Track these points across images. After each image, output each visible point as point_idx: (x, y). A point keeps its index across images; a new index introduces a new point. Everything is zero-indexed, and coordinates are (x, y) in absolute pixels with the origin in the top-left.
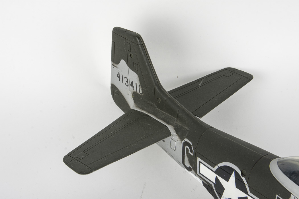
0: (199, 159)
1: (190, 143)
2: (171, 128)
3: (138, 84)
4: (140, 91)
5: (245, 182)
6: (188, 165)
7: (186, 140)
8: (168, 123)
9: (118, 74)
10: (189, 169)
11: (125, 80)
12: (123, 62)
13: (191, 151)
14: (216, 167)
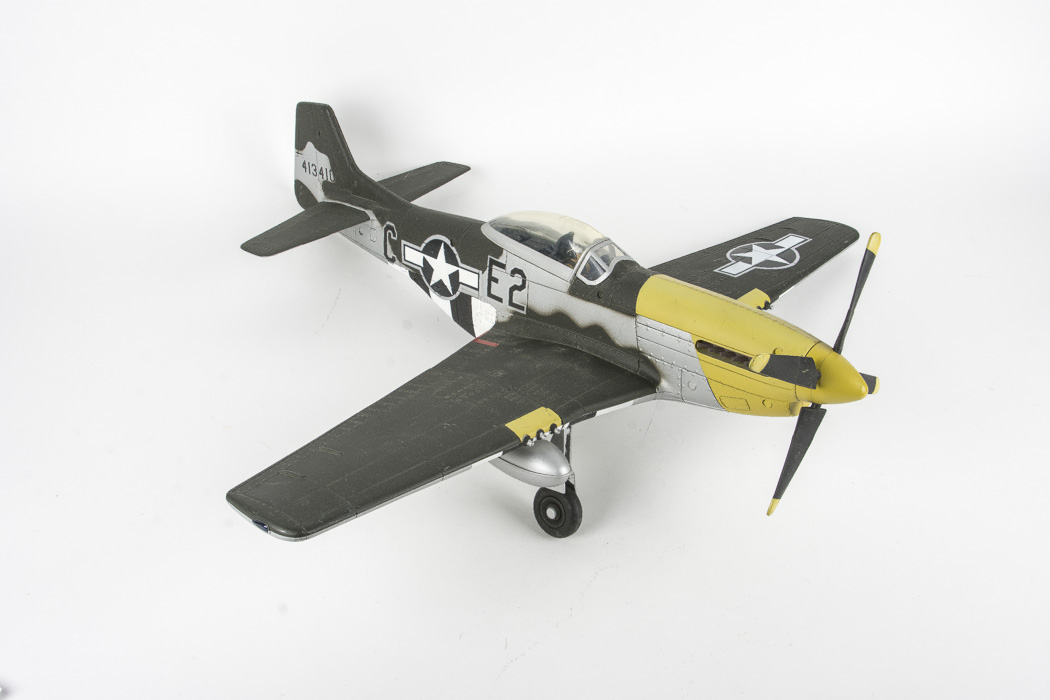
0: (403, 242)
1: (393, 225)
2: (369, 213)
3: (329, 168)
4: (330, 178)
5: (455, 252)
6: (391, 254)
7: (388, 223)
8: (366, 208)
9: (304, 163)
10: (392, 260)
11: (312, 169)
12: (310, 145)
13: (394, 236)
14: (423, 245)
